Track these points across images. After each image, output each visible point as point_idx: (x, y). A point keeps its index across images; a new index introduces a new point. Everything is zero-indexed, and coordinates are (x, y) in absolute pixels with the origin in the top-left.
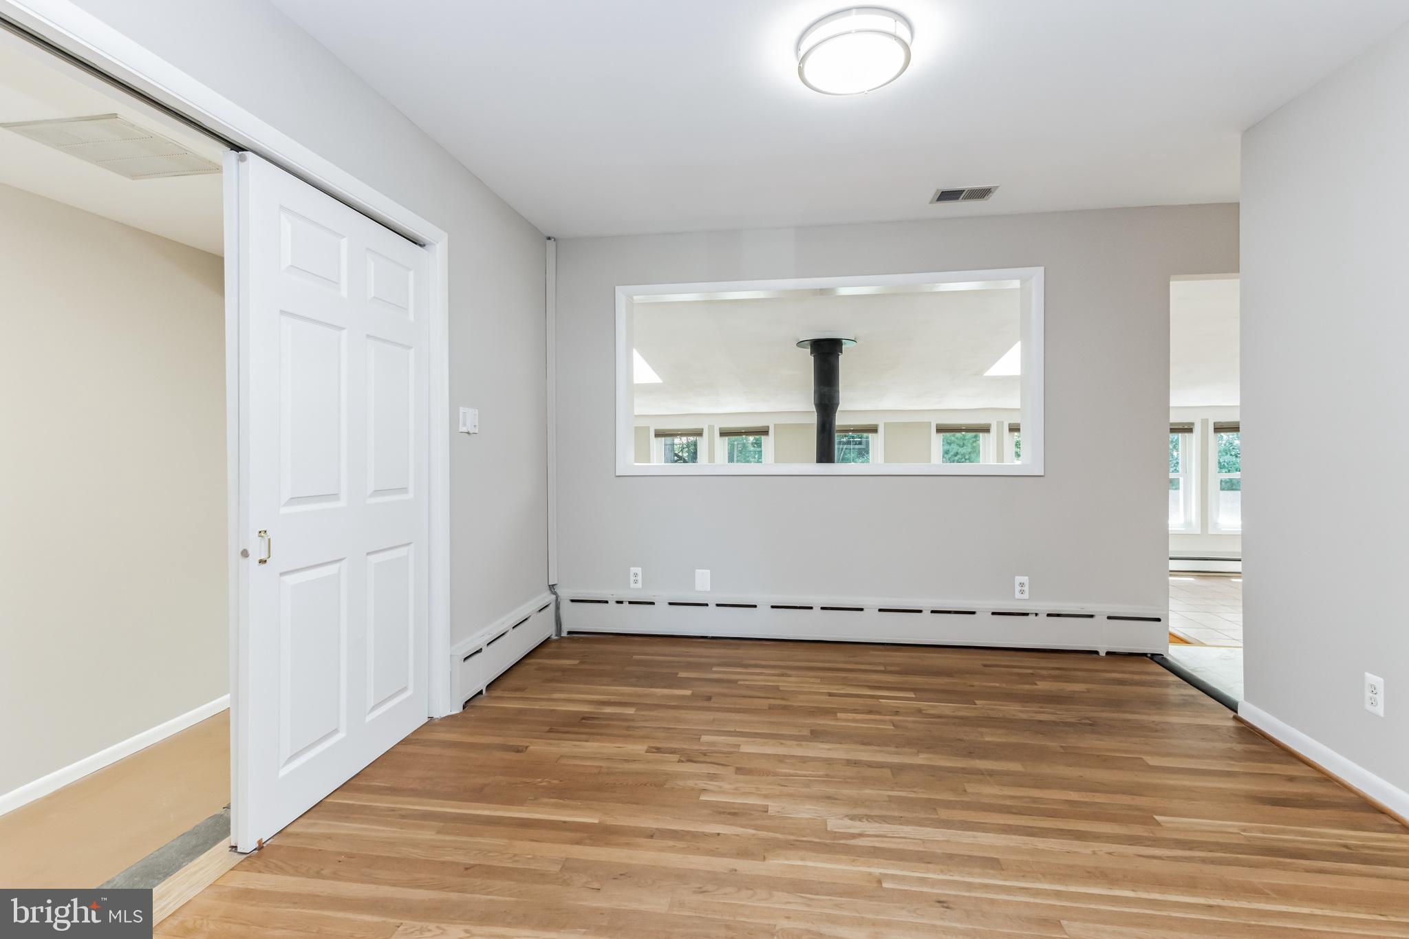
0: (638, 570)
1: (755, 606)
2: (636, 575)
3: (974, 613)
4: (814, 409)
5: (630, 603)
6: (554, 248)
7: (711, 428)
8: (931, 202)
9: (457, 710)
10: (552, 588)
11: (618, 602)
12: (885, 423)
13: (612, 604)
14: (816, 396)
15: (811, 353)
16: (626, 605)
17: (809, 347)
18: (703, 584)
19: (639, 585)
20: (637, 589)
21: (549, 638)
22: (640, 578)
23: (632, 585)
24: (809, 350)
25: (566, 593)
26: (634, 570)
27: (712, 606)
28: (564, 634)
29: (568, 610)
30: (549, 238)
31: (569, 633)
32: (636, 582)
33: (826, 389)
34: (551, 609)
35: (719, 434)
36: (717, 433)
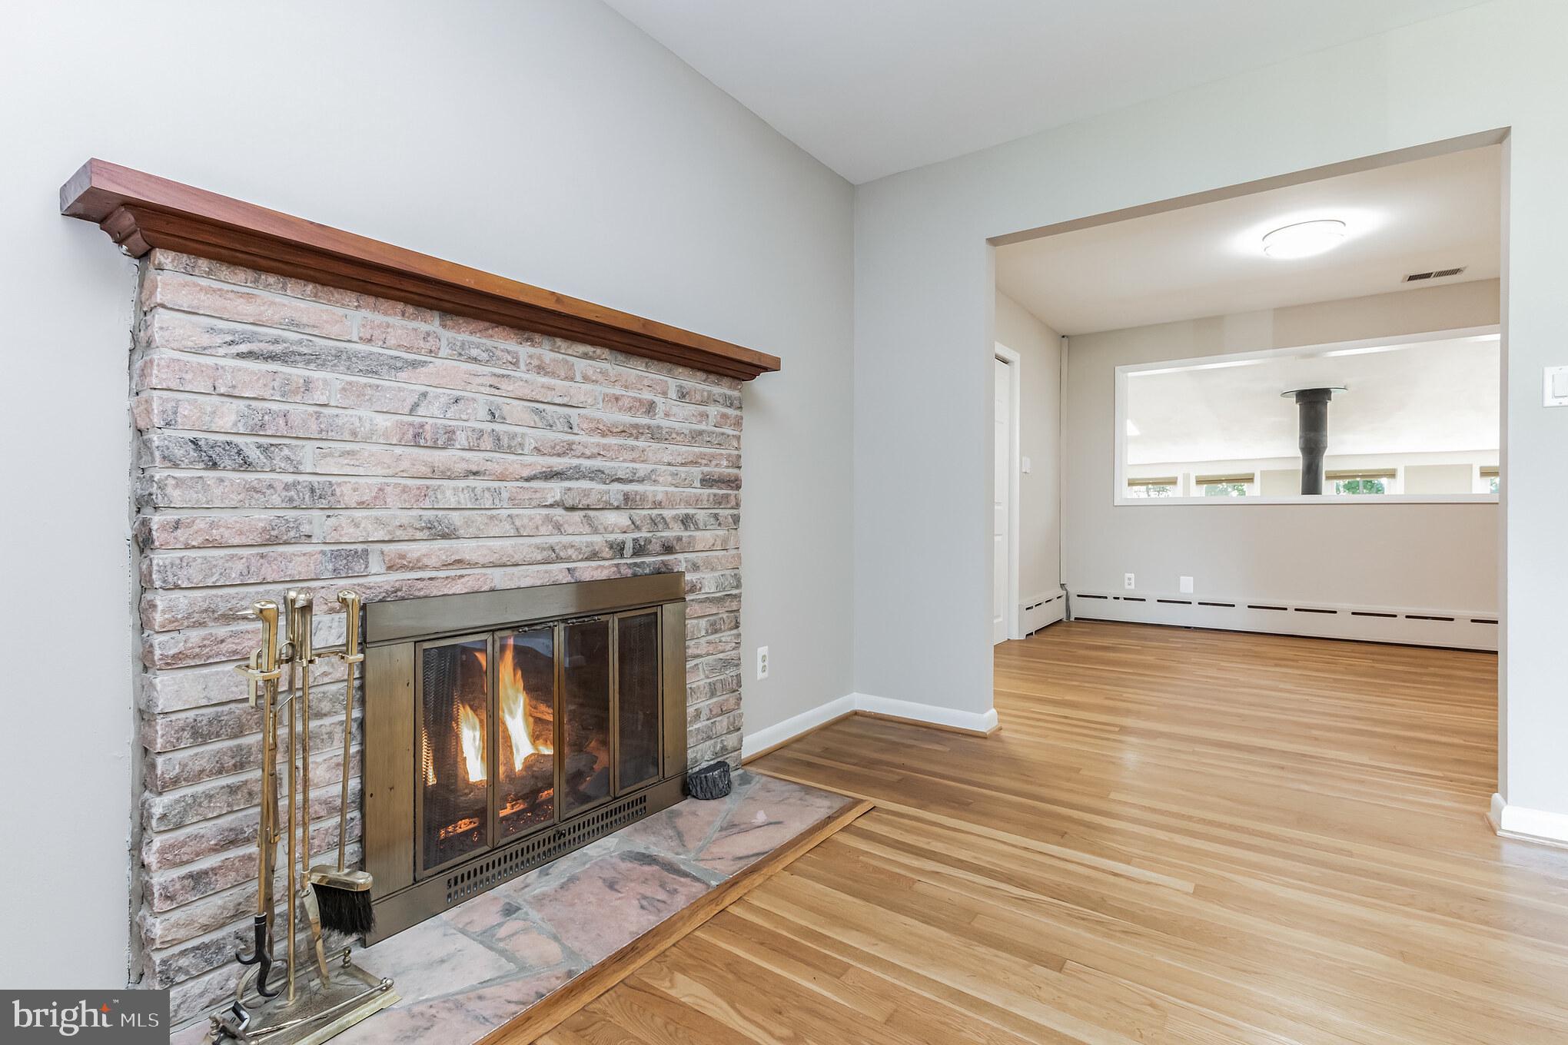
0: (1132, 576)
1: (1234, 606)
2: (1130, 579)
3: (1452, 620)
4: (1300, 454)
5: (1125, 599)
6: (1067, 344)
7: (1187, 477)
8: (1403, 282)
9: (1023, 637)
10: (1062, 586)
11: (1115, 598)
12: (1406, 467)
13: (1110, 599)
14: (1302, 440)
15: (1297, 402)
16: (1121, 600)
17: (1295, 396)
18: (1187, 587)
19: (1133, 587)
20: (1130, 588)
21: (1061, 620)
22: (1133, 581)
23: (1127, 587)
24: (1295, 399)
25: (1073, 590)
26: (1128, 575)
27: (1195, 604)
28: (1072, 619)
29: (1076, 603)
30: (1063, 337)
31: (1076, 619)
32: (1130, 584)
33: (1312, 434)
34: (1064, 599)
35: (1195, 482)
36: (1193, 481)
